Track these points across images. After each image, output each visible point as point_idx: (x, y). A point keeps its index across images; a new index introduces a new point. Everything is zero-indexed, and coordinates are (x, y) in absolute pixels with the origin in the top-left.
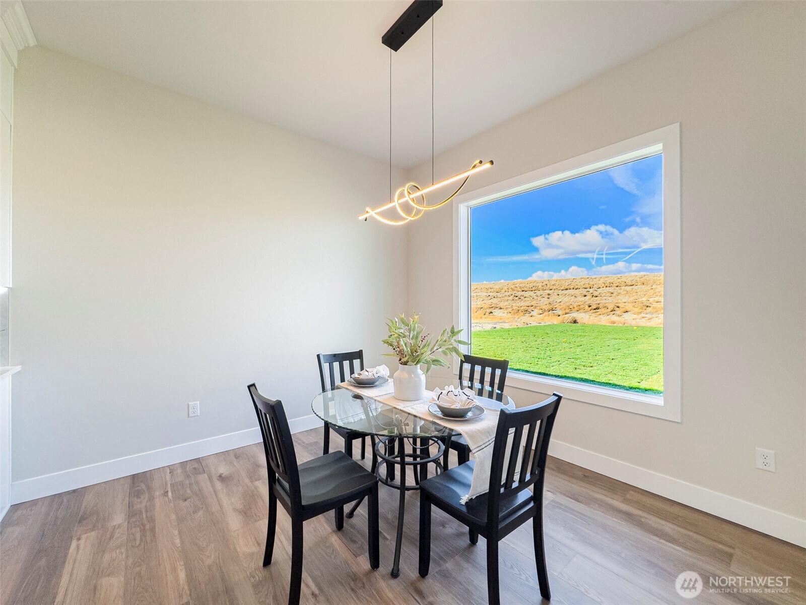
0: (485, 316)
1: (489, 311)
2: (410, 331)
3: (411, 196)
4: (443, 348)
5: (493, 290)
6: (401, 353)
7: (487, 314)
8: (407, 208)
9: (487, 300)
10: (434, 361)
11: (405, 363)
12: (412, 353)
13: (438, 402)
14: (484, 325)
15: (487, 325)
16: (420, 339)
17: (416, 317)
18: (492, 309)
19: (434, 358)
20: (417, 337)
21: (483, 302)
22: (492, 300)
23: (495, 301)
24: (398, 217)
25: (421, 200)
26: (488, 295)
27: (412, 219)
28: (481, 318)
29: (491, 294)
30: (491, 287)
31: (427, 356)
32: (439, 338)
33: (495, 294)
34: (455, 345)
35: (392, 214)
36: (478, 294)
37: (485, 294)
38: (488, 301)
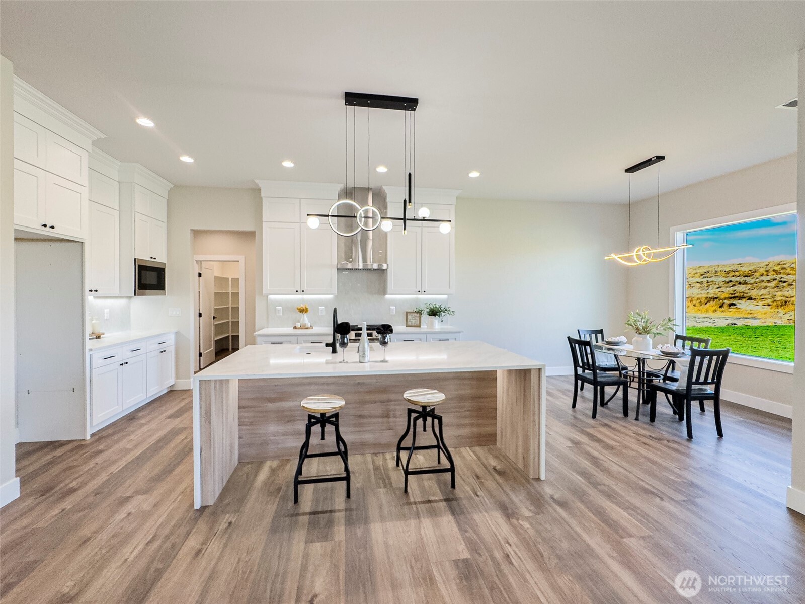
0: (721, 309)
1: (727, 302)
2: (642, 319)
3: (644, 252)
4: (664, 327)
5: (737, 274)
6: (638, 329)
7: (725, 306)
8: (640, 257)
9: (727, 287)
10: (658, 333)
11: (640, 334)
12: (644, 330)
13: (661, 350)
14: (716, 320)
15: (723, 320)
16: (648, 322)
17: (646, 312)
18: (734, 300)
19: (658, 332)
20: (647, 322)
21: (719, 290)
22: (735, 288)
23: (741, 288)
24: (633, 261)
25: (648, 255)
26: (727, 280)
27: (641, 262)
28: (715, 311)
29: (734, 279)
30: (734, 269)
31: (654, 330)
32: (661, 322)
33: (742, 279)
34: (671, 326)
35: (629, 259)
36: (709, 280)
37: (724, 279)
38: (728, 289)
